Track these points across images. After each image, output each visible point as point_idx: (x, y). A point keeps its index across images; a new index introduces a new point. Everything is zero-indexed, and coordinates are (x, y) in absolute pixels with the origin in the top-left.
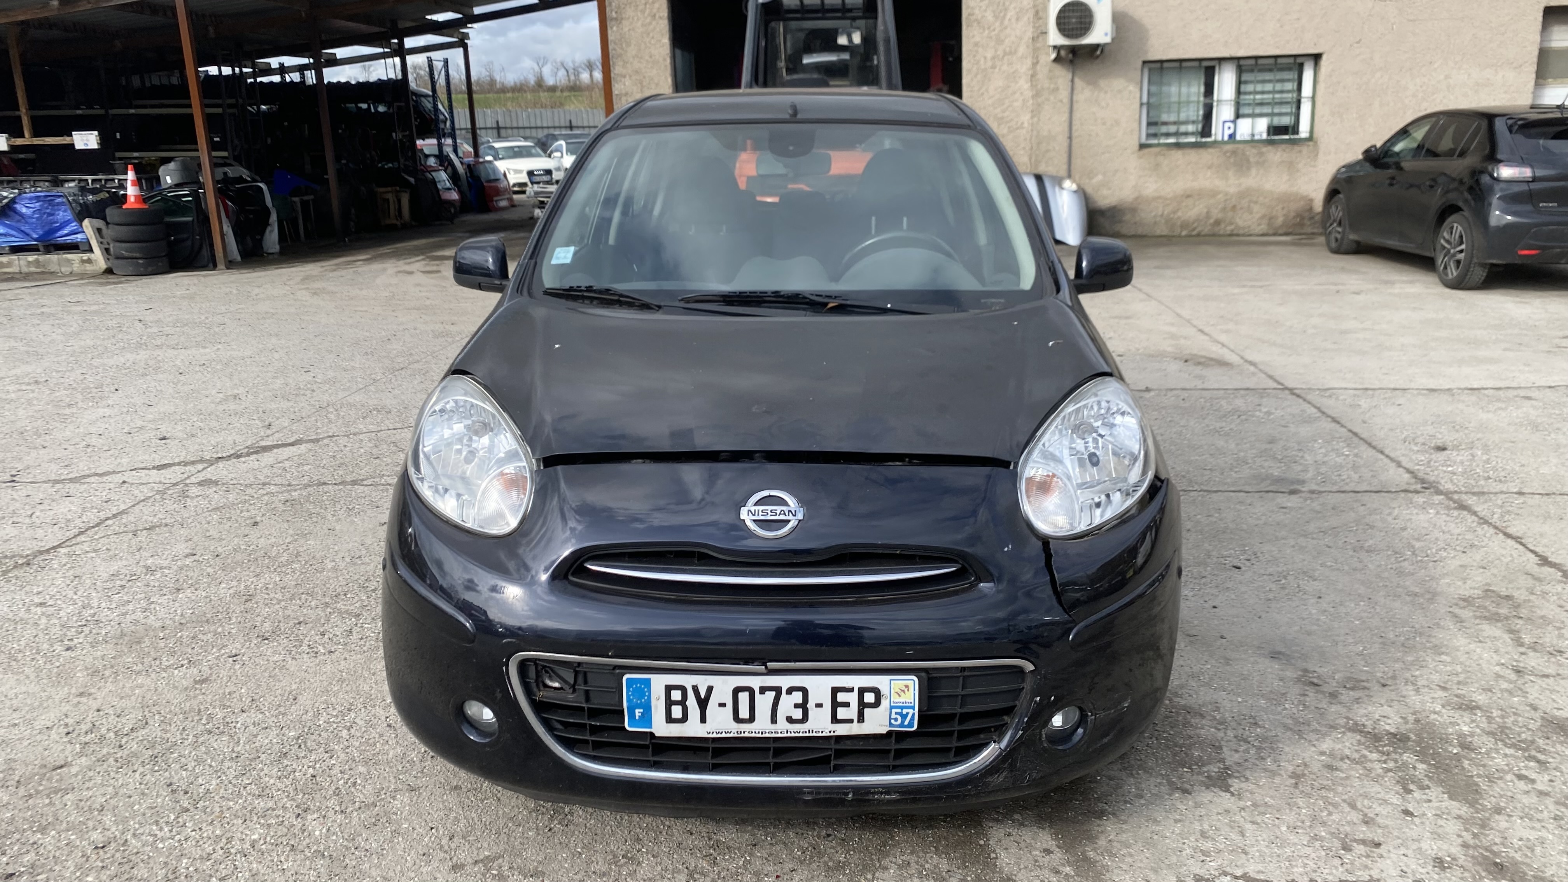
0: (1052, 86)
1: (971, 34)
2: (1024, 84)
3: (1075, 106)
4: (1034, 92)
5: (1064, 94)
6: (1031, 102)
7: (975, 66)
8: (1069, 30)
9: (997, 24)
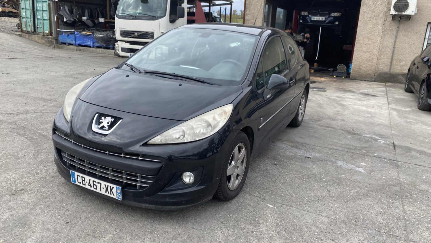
0: (390, 29)
1: (363, 9)
2: (380, 27)
3: (398, 36)
4: (383, 30)
5: (394, 32)
6: (382, 34)
7: (363, 20)
8: (398, 9)
9: (373, 6)
